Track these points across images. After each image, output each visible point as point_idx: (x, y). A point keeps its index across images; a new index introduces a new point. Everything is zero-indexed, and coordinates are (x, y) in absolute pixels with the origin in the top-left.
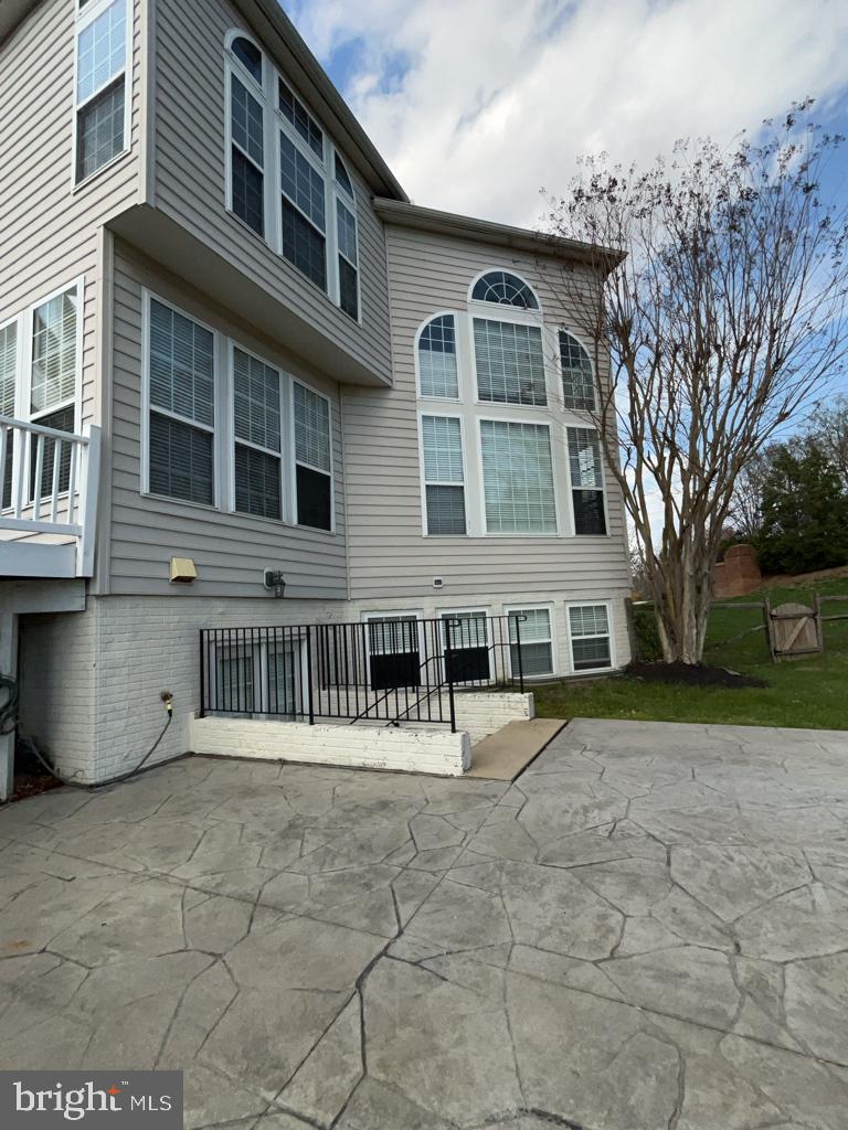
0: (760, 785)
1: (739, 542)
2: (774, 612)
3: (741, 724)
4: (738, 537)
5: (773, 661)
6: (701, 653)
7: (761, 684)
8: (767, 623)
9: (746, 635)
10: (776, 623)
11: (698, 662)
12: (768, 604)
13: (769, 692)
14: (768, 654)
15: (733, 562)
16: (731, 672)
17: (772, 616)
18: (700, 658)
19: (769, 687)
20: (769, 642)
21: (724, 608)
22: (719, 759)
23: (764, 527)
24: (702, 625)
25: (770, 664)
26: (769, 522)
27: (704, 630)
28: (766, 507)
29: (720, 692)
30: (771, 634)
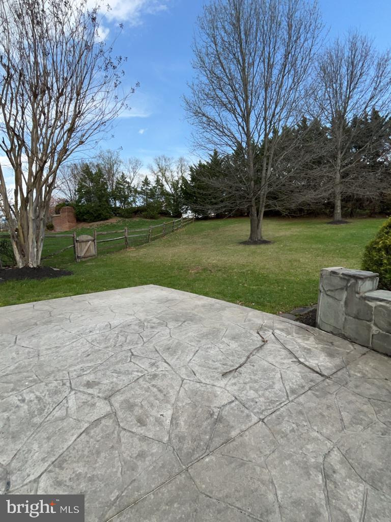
0: (54, 335)
1: (67, 205)
2: (78, 239)
3: (55, 298)
4: (67, 203)
5: (76, 261)
6: (39, 261)
7: (69, 273)
8: (74, 244)
9: (65, 250)
10: (78, 244)
11: (38, 266)
12: (75, 235)
13: (72, 277)
14: (75, 258)
15: (64, 215)
16: (55, 269)
17: (77, 241)
18: (39, 264)
19: (73, 274)
20: (75, 253)
21: (55, 237)
22: (36, 324)
23: (78, 199)
24: (40, 246)
25: (76, 263)
26: (81, 198)
27: (41, 249)
28: (79, 191)
29: (48, 280)
30: (76, 249)
